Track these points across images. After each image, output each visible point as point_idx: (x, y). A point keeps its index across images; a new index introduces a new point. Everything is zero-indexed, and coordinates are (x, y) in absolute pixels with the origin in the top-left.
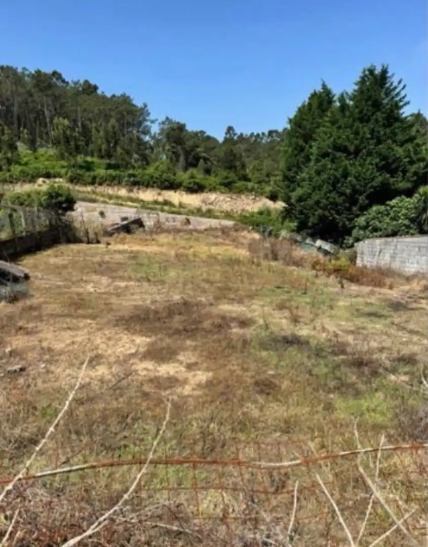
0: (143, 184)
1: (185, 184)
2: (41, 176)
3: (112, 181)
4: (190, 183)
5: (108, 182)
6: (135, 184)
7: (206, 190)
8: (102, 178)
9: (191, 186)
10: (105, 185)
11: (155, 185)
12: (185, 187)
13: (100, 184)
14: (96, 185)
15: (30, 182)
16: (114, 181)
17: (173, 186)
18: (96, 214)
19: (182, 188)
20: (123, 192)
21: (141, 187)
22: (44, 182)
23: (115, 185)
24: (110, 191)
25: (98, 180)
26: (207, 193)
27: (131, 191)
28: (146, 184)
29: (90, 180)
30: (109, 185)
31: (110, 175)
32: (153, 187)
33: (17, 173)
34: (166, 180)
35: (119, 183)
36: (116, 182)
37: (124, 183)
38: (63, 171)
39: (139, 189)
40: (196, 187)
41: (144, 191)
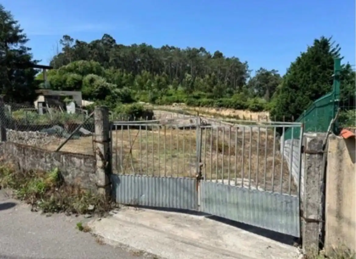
0: (225, 106)
1: (250, 106)
2: (174, 102)
3: (208, 105)
4: (253, 106)
5: (206, 105)
6: (221, 106)
7: (264, 110)
8: (203, 103)
9: (254, 107)
10: (204, 106)
11: (232, 107)
12: (250, 108)
13: (202, 106)
14: (200, 107)
15: (169, 104)
16: (209, 104)
17: (242, 107)
18: (188, 121)
19: (248, 109)
20: (213, 111)
21: (224, 108)
22: (176, 105)
23: (210, 107)
24: (207, 110)
25: (201, 104)
26: (264, 112)
27: (218, 110)
28: (226, 106)
29: (197, 104)
30: (207, 107)
31: (208, 102)
32: (230, 108)
33: (164, 100)
34: (238, 104)
35: (212, 106)
36: (211, 105)
37: (214, 106)
38: (185, 100)
39: (223, 109)
40: (257, 108)
41: (225, 110)
